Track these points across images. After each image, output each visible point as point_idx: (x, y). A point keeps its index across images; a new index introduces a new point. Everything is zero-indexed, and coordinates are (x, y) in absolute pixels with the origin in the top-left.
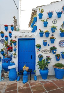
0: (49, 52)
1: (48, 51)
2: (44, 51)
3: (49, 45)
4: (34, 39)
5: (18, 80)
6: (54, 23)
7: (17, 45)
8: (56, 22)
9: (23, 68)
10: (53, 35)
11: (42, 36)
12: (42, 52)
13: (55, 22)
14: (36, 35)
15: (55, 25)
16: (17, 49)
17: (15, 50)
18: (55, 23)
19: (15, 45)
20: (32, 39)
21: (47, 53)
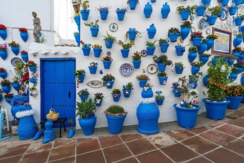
0: (102, 85)
1: (100, 84)
2: (93, 83)
3: (101, 73)
4: (74, 60)
5: (34, 138)
6: (112, 30)
7: (38, 72)
8: (116, 28)
9: (48, 115)
10: (109, 53)
11: (88, 55)
12: (88, 84)
13: (114, 27)
14: (77, 52)
15: (113, 35)
16: (39, 79)
17: (34, 82)
18: (114, 30)
19: (34, 70)
20: (69, 61)
21: (97, 86)
